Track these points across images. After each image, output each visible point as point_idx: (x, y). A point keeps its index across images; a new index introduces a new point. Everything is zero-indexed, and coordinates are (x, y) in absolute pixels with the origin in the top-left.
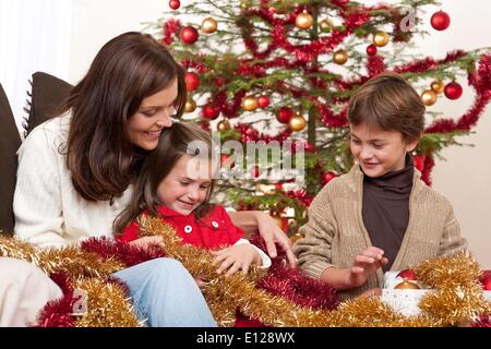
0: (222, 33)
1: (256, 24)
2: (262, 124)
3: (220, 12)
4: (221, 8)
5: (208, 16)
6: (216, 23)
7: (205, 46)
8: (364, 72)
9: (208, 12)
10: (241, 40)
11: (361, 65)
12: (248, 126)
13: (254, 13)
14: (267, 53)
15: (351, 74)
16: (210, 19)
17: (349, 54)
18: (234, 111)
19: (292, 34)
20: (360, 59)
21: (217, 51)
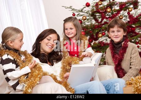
0: (88, 19)
1: (96, 15)
2: (105, 40)
3: (86, 14)
4: (86, 13)
5: (83, 16)
6: (86, 17)
7: (85, 24)
8: (128, 20)
9: (83, 15)
10: (94, 20)
11: (127, 18)
12: (102, 42)
13: (95, 12)
14: (101, 21)
15: (125, 21)
16: (84, 16)
17: (123, 16)
18: (97, 39)
19: (106, 15)
20: (126, 17)
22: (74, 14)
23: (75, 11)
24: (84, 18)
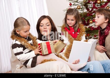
0: (81, 8)
1: (88, 5)
2: (94, 26)
3: (80, 4)
6: (80, 6)
9: (78, 5)
10: (86, 9)
12: (91, 27)
13: (87, 3)
14: (92, 10)
16: (78, 6)
17: (109, 7)
19: (96, 5)
21: (81, 13)
22: (71, 3)
23: (72, 2)
24: (79, 7)
